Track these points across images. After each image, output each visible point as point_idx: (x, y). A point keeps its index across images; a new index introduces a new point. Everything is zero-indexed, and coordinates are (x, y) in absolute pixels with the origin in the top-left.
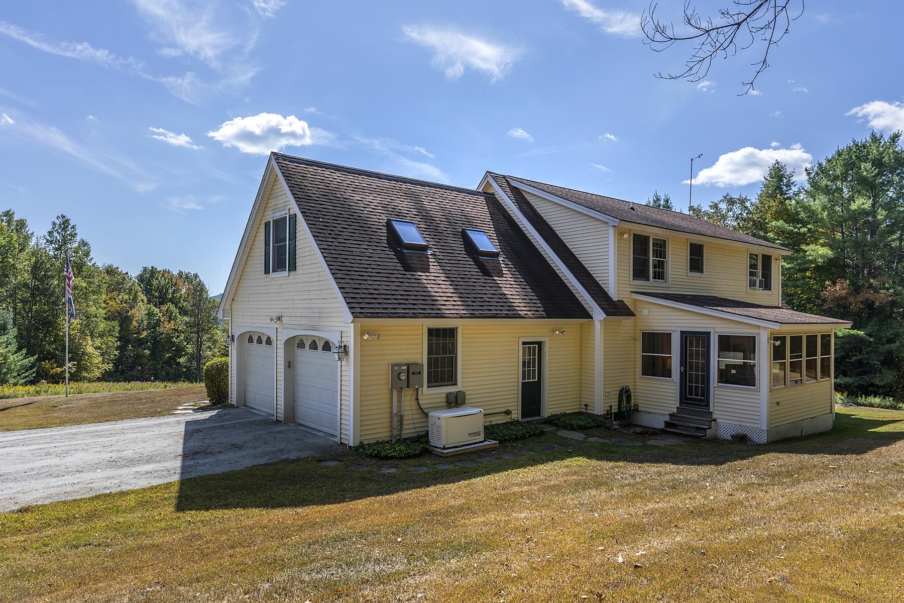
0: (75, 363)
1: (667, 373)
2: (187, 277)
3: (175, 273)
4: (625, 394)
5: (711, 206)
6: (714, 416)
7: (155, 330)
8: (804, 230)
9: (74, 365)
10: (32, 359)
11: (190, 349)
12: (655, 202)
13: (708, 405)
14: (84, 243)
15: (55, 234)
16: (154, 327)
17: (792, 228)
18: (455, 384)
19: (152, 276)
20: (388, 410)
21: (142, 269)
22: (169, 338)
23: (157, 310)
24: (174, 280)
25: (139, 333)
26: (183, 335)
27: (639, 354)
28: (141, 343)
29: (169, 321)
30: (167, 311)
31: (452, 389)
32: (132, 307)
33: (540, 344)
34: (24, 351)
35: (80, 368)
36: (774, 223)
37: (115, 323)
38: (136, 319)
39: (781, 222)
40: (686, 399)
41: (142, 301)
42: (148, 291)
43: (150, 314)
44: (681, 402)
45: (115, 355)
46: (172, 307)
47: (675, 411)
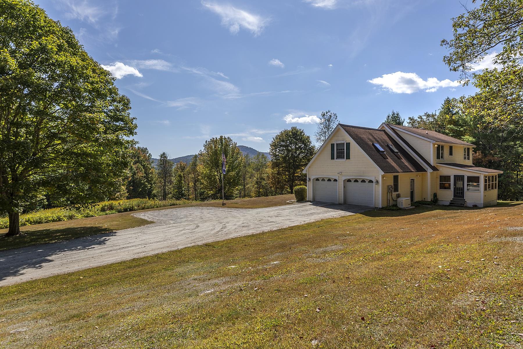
1: (449, 188)
4: (435, 195)
5: (419, 117)
6: (466, 200)
8: (462, 129)
12: (393, 115)
13: (464, 197)
17: (457, 128)
18: (398, 191)
20: (386, 198)
27: (439, 182)
31: (397, 193)
33: (413, 179)
36: (449, 126)
39: (452, 125)
40: (456, 196)
44: (454, 197)
47: (452, 199)
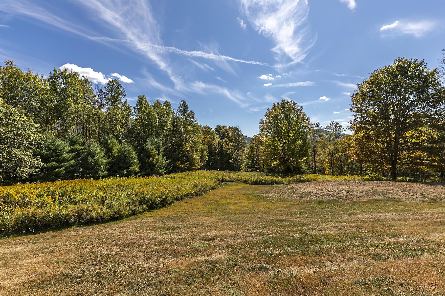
0: (189, 162)
2: (232, 129)
3: (228, 127)
7: (221, 149)
9: (189, 163)
10: (169, 161)
11: (234, 156)
14: (192, 112)
15: (181, 108)
16: (221, 148)
19: (220, 129)
21: (216, 126)
22: (226, 152)
23: (221, 141)
24: (227, 130)
25: (215, 150)
26: (231, 150)
28: (216, 154)
29: (226, 145)
30: (225, 141)
32: (213, 140)
34: (165, 157)
35: (192, 164)
37: (207, 146)
38: (214, 145)
41: (216, 138)
42: (219, 135)
43: (219, 143)
45: (207, 159)
46: (227, 140)
